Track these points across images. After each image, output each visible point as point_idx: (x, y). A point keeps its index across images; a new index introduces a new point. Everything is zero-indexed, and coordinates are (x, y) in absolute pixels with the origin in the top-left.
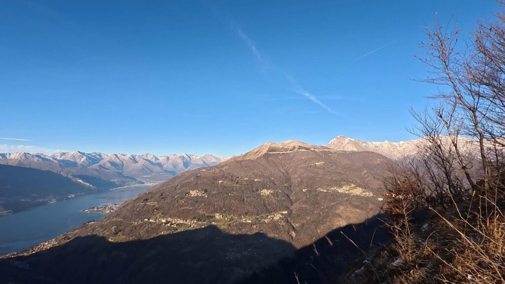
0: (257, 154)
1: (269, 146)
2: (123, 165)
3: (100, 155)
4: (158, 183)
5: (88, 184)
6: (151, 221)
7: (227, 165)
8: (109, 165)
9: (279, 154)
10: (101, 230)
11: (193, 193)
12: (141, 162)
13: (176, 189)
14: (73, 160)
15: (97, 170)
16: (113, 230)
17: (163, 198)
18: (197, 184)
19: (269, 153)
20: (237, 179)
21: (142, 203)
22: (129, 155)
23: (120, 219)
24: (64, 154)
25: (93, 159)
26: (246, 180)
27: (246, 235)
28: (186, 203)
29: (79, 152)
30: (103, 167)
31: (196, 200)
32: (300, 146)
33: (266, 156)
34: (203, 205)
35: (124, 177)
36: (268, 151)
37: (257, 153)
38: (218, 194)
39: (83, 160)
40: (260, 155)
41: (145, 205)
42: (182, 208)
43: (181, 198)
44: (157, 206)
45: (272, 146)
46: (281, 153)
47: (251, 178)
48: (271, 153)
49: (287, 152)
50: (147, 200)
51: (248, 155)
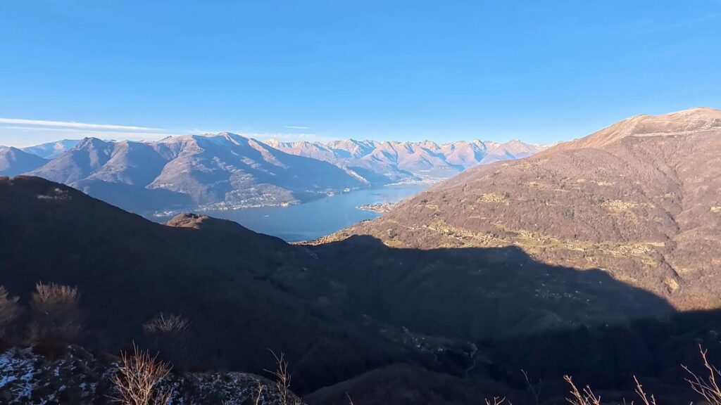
0: (608, 138)
1: (636, 123)
2: (397, 156)
3: (372, 144)
4: (439, 180)
5: (362, 178)
6: (430, 228)
7: (546, 157)
8: (381, 156)
9: (660, 136)
10: (377, 231)
11: (488, 198)
12: (418, 152)
13: (463, 190)
14: (346, 150)
15: (370, 162)
16: (389, 233)
17: (446, 201)
18: (494, 184)
19: (636, 135)
20: (563, 181)
21: (420, 204)
22: (404, 143)
23: (395, 222)
24: (337, 143)
25: (366, 148)
26: (581, 183)
27: (571, 269)
28: (477, 211)
29: (352, 140)
30: (375, 158)
31: (492, 209)
32: (717, 120)
33: (628, 142)
34: (502, 215)
35: (398, 171)
36: (634, 132)
37: (607, 135)
38: (527, 202)
39: (355, 149)
40: (614, 140)
41: (424, 207)
42: (471, 217)
43: (471, 203)
44: (438, 210)
45: (645, 121)
46: (666, 134)
47: (591, 179)
48: (641, 135)
49: (680, 133)
50: (425, 201)
51: (589, 141)
